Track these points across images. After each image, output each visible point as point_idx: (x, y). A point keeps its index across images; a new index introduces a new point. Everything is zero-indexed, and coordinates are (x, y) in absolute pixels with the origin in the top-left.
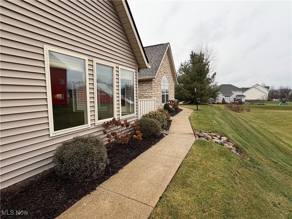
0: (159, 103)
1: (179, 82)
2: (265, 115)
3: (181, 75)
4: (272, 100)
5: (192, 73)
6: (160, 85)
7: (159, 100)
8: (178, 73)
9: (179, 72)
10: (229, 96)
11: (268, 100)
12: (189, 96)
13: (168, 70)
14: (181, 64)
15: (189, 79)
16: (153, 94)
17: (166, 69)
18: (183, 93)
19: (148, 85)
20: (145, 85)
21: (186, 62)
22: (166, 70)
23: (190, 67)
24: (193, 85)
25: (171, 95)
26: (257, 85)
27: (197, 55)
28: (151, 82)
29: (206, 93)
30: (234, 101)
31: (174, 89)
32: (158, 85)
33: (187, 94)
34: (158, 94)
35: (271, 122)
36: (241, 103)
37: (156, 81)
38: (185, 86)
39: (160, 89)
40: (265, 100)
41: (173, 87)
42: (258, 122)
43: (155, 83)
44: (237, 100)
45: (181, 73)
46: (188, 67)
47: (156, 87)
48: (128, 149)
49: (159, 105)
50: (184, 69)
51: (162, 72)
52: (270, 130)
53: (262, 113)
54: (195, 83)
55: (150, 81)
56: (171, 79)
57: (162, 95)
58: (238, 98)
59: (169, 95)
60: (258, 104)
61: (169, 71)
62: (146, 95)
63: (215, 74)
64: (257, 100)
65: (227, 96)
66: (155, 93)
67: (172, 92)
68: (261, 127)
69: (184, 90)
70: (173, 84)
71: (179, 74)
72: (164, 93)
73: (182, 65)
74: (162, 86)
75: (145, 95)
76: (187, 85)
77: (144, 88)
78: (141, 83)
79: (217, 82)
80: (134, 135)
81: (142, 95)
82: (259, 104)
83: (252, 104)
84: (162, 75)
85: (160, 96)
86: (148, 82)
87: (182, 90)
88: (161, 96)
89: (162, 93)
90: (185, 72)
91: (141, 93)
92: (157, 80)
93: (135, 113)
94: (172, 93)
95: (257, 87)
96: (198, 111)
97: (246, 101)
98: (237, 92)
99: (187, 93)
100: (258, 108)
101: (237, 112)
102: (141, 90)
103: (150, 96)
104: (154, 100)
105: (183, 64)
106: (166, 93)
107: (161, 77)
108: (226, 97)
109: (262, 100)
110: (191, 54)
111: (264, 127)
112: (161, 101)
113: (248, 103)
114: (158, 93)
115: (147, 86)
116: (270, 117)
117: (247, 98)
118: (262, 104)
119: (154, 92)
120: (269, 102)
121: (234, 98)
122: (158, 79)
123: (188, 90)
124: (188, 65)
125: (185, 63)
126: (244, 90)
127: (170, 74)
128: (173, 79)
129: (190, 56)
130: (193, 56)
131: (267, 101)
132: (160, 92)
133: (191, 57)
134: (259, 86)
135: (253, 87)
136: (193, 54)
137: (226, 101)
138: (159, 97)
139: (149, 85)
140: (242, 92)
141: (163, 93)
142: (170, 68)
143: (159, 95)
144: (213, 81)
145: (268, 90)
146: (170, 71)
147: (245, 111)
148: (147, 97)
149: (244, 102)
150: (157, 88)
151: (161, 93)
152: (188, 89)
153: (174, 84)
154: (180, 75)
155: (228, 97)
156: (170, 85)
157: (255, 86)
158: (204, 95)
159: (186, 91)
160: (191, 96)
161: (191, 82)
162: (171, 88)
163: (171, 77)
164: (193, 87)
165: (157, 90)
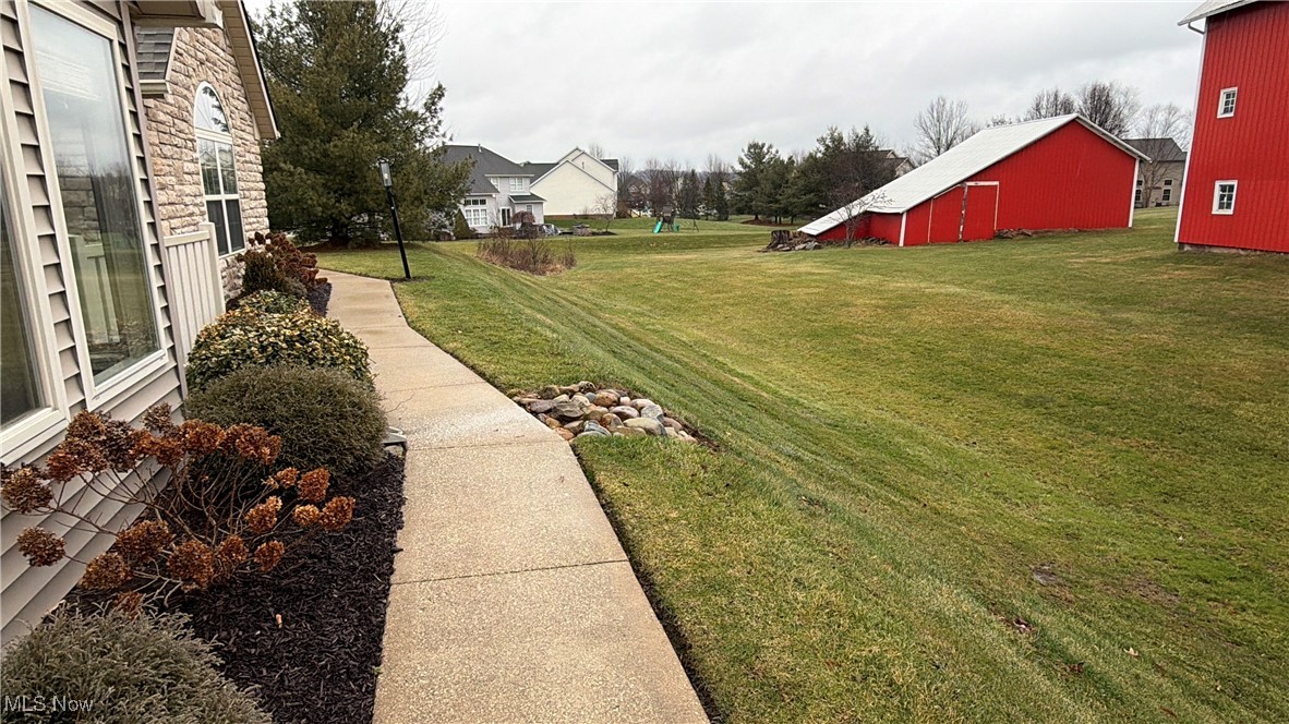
2: (633, 274)
4: (630, 216)
6: (190, 144)
10: (483, 202)
11: (619, 215)
12: (325, 206)
13: (218, 50)
15: (310, 109)
16: (162, 197)
23: (303, 39)
24: (339, 143)
25: (252, 204)
26: (577, 153)
29: (413, 188)
30: (504, 224)
31: (260, 168)
32: (176, 141)
33: (314, 193)
34: (187, 200)
35: (663, 300)
36: (529, 230)
37: (162, 117)
38: (296, 148)
39: (191, 167)
40: (612, 215)
41: (252, 158)
42: (624, 306)
43: (162, 128)
44: (516, 216)
46: (289, 40)
47: (167, 150)
48: (278, 611)
51: (189, 60)
52: (676, 334)
53: (617, 267)
54: (348, 134)
56: (235, 103)
57: (208, 202)
58: (519, 209)
59: (244, 204)
60: (590, 230)
61: (221, 54)
63: (439, 93)
64: (585, 217)
65: (475, 202)
66: (171, 195)
67: (252, 185)
68: (641, 325)
70: (250, 137)
72: (218, 190)
74: (197, 146)
76: (306, 144)
79: (448, 136)
80: (299, 509)
82: (594, 234)
83: (571, 233)
84: (189, 76)
85: (196, 210)
88: (205, 209)
89: (207, 191)
92: (169, 109)
93: (165, 343)
94: (254, 194)
95: (578, 163)
96: (412, 285)
97: (549, 220)
98: (512, 182)
99: (313, 188)
100: (598, 248)
101: (533, 271)
104: (205, 243)
106: (225, 191)
107: (188, 89)
108: (467, 208)
109: (602, 215)
111: (653, 324)
113: (556, 231)
114: (187, 189)
116: (651, 281)
117: (549, 209)
118: (604, 234)
119: (164, 187)
120: (624, 221)
121: (503, 210)
122: (170, 99)
123: (314, 170)
124: (290, 28)
126: (537, 171)
127: (231, 72)
128: (246, 107)
131: (618, 220)
132: (195, 189)
134: (583, 158)
135: (565, 160)
137: (471, 225)
138: (197, 219)
140: (528, 181)
141: (213, 192)
142: (226, 34)
143: (191, 209)
144: (436, 127)
145: (614, 173)
146: (229, 57)
147: (558, 266)
149: (541, 227)
150: (177, 163)
151: (201, 195)
152: (317, 168)
153: (258, 137)
155: (479, 207)
156: (240, 142)
157: (570, 158)
158: (405, 200)
159: (304, 177)
160: (333, 206)
161: (324, 127)
162: (246, 162)
163: (236, 96)
164: (341, 157)
165: (175, 176)
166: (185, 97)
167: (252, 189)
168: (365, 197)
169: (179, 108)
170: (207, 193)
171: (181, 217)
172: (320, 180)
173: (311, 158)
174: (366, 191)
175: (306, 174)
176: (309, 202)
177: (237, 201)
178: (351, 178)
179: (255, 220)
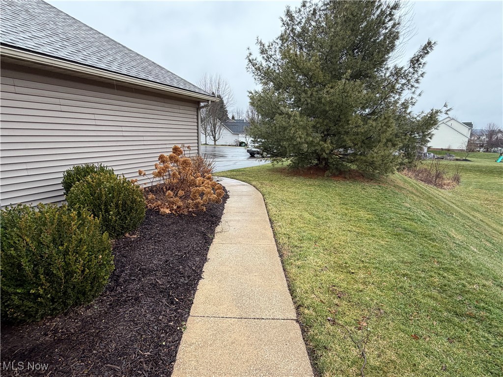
26: (449, 119)
33: (304, 133)
63: (427, 49)
64: (448, 150)
82: (457, 160)
83: (443, 159)
95: (449, 123)
113: (435, 157)
118: (464, 160)
134: (452, 122)
135: (442, 122)
147: (450, 182)
149: (426, 154)
157: (445, 121)
160: (318, 143)
168: (345, 137)
172: (312, 121)
173: (307, 104)
174: (347, 133)
175: (301, 117)
176: (298, 140)
178: (337, 122)
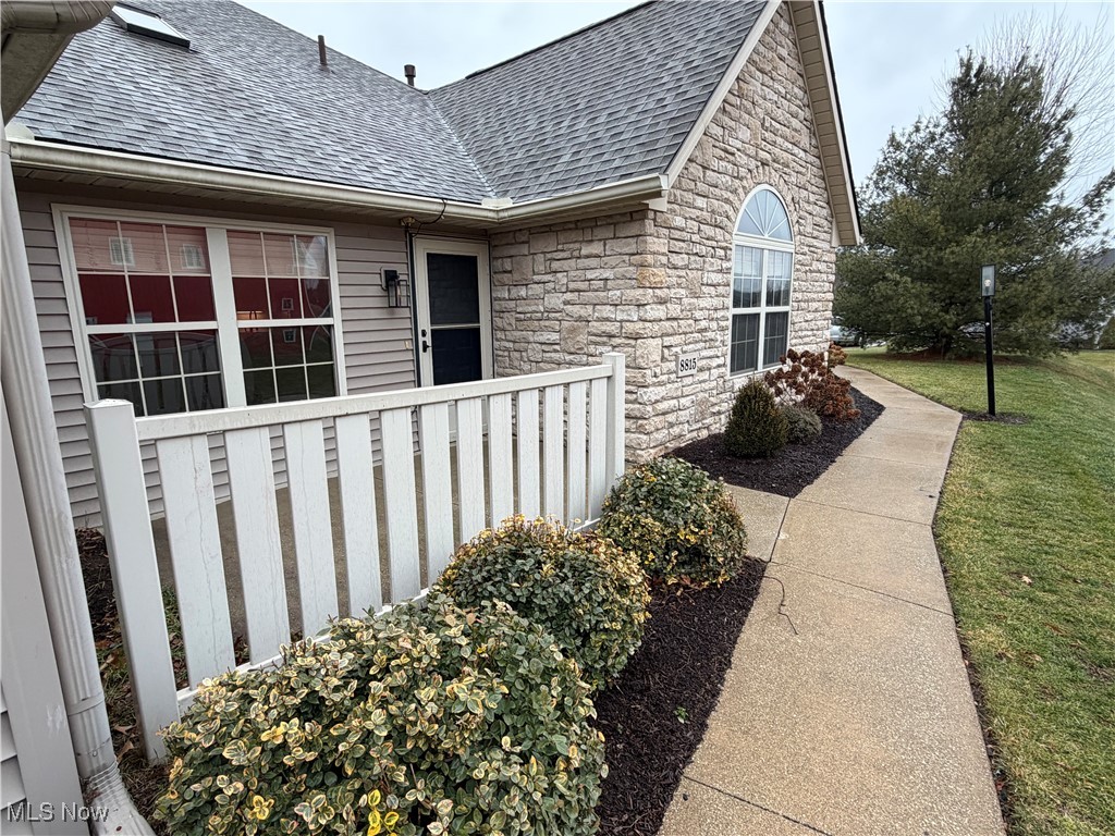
0: (705, 375)
1: (874, 240)
3: (887, 199)
5: (957, 184)
6: (722, 253)
7: (705, 353)
8: (872, 187)
9: (876, 183)
12: (926, 316)
13: (796, 150)
14: (893, 138)
15: (931, 217)
16: (658, 312)
17: (779, 140)
18: (888, 298)
19: (616, 246)
20: (596, 248)
21: (922, 126)
22: (774, 144)
23: (944, 150)
24: (957, 249)
25: (810, 316)
27: (997, 80)
28: (634, 229)
29: (1043, 297)
31: (833, 278)
32: (704, 249)
33: (917, 302)
34: (698, 314)
37: (679, 221)
38: (907, 257)
39: (716, 278)
41: (822, 267)
43: (677, 234)
45: (884, 189)
46: (931, 152)
47: (678, 260)
49: (706, 386)
50: (907, 166)
51: (742, 159)
54: (971, 239)
55: (632, 220)
56: (810, 208)
57: (734, 316)
59: (794, 317)
61: (800, 155)
62: (607, 319)
66: (674, 310)
67: (813, 296)
69: (896, 285)
70: (826, 246)
71: (872, 198)
72: (756, 303)
73: (895, 144)
74: (733, 254)
75: (598, 320)
76: (920, 253)
77: (590, 275)
78: (573, 236)
81: (580, 319)
84: (740, 178)
85: (713, 325)
86: (615, 224)
87: (885, 279)
88: (730, 323)
89: (736, 304)
90: (908, 183)
91: (576, 310)
92: (695, 213)
94: (814, 305)
99: (916, 296)
102: (572, 286)
103: (629, 327)
105: (903, 141)
106: (769, 303)
107: (734, 192)
110: (958, 73)
112: (720, 361)
114: (703, 303)
115: (613, 261)
119: (662, 302)
122: (700, 202)
123: (922, 279)
124: (933, 139)
125: (917, 130)
127: (811, 174)
128: (825, 212)
129: (949, 90)
130: (969, 86)
132: (716, 302)
133: (955, 95)
136: (973, 72)
138: (710, 335)
139: (626, 250)
141: (747, 305)
142: (813, 134)
143: (703, 324)
144: (1095, 224)
146: (811, 159)
148: (611, 336)
150: (694, 274)
151: (725, 308)
152: (926, 276)
153: (835, 245)
154: (878, 202)
156: (806, 249)
158: (1028, 309)
159: (910, 286)
160: (937, 315)
161: (943, 234)
162: (811, 271)
163: (812, 200)
164: (957, 264)
165: (687, 288)
166: (727, 201)
167: (813, 300)
169: (713, 212)
170: (735, 306)
171: (685, 333)
172: (928, 289)
173: (921, 267)
175: (912, 283)
176: (909, 311)
177: (787, 313)
178: (964, 286)
179: (810, 333)
